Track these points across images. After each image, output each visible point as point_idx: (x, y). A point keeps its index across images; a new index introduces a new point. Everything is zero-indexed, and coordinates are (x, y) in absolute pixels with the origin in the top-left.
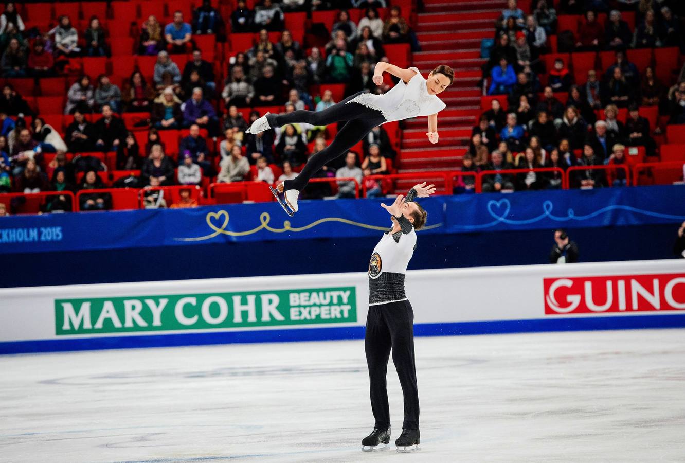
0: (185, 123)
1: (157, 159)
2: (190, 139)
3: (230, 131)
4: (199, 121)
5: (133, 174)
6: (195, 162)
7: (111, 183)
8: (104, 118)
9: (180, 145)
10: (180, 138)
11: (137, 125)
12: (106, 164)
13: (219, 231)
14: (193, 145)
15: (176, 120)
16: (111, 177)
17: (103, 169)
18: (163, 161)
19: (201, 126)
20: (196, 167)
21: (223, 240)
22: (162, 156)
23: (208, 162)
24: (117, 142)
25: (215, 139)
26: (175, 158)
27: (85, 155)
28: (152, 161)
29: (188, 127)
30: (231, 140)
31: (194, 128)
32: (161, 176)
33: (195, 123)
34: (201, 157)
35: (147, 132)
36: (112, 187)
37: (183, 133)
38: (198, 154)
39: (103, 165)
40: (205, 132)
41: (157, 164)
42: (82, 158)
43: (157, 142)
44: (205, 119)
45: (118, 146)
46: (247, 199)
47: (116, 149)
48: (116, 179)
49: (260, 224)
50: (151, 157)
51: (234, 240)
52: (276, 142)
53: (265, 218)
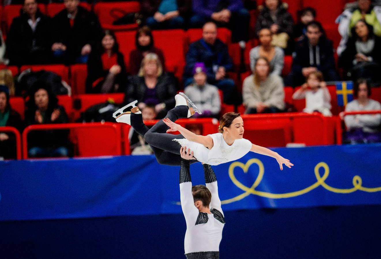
0: (195, 18)
1: (150, 76)
2: (202, 44)
3: (265, 32)
4: (216, 16)
5: (111, 100)
6: (211, 81)
7: (77, 114)
8: (66, 11)
9: (186, 54)
10: (187, 43)
11: (118, 22)
12: (69, 84)
13: (249, 191)
14: (208, 53)
15: (181, 14)
16: (77, 104)
17: (66, 92)
18: (159, 79)
19: (219, 24)
20: (212, 90)
21: (254, 206)
22: (160, 71)
23: (231, 81)
24: (87, 48)
25: (242, 44)
26: (179, 75)
27: (37, 68)
28: (143, 80)
29: (200, 26)
30: (268, 47)
31: (209, 27)
32: (160, 102)
33: (210, 20)
34: (220, 72)
35: (134, 33)
36: (79, 121)
37: (192, 34)
38: (215, 68)
39: (65, 84)
40: (226, 33)
41: (151, 84)
42: (32, 74)
43: (150, 48)
44: (225, 14)
45: (89, 55)
46: (293, 141)
47: (85, 60)
48: (84, 108)
49: (316, 181)
50: (141, 74)
51: (273, 205)
52: (340, 50)
53: (322, 171)
